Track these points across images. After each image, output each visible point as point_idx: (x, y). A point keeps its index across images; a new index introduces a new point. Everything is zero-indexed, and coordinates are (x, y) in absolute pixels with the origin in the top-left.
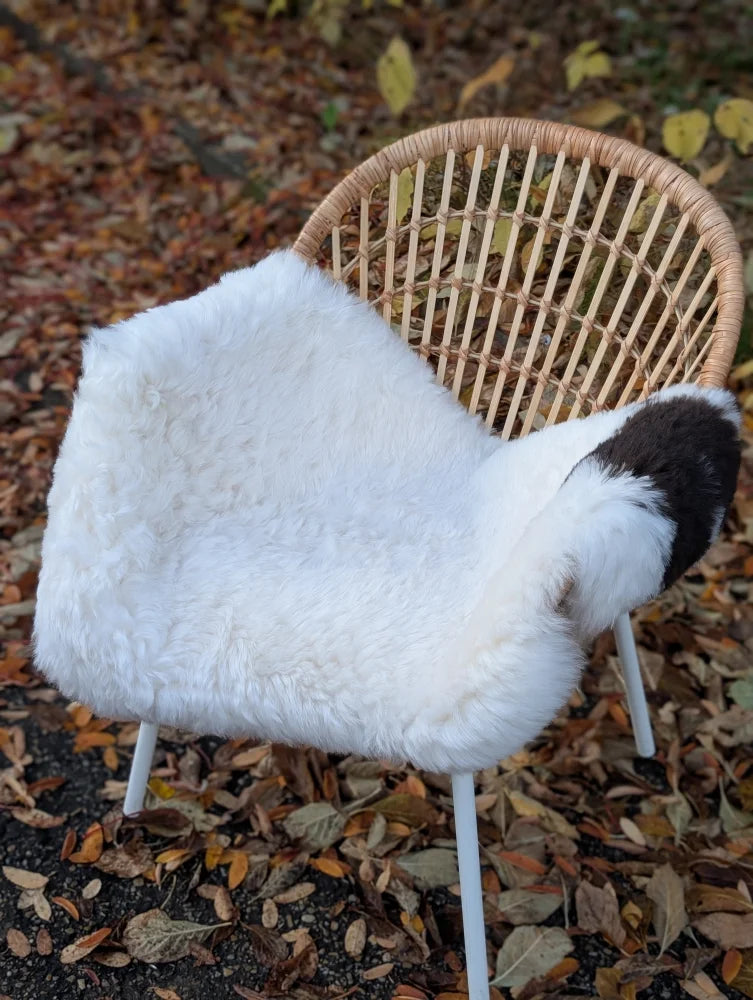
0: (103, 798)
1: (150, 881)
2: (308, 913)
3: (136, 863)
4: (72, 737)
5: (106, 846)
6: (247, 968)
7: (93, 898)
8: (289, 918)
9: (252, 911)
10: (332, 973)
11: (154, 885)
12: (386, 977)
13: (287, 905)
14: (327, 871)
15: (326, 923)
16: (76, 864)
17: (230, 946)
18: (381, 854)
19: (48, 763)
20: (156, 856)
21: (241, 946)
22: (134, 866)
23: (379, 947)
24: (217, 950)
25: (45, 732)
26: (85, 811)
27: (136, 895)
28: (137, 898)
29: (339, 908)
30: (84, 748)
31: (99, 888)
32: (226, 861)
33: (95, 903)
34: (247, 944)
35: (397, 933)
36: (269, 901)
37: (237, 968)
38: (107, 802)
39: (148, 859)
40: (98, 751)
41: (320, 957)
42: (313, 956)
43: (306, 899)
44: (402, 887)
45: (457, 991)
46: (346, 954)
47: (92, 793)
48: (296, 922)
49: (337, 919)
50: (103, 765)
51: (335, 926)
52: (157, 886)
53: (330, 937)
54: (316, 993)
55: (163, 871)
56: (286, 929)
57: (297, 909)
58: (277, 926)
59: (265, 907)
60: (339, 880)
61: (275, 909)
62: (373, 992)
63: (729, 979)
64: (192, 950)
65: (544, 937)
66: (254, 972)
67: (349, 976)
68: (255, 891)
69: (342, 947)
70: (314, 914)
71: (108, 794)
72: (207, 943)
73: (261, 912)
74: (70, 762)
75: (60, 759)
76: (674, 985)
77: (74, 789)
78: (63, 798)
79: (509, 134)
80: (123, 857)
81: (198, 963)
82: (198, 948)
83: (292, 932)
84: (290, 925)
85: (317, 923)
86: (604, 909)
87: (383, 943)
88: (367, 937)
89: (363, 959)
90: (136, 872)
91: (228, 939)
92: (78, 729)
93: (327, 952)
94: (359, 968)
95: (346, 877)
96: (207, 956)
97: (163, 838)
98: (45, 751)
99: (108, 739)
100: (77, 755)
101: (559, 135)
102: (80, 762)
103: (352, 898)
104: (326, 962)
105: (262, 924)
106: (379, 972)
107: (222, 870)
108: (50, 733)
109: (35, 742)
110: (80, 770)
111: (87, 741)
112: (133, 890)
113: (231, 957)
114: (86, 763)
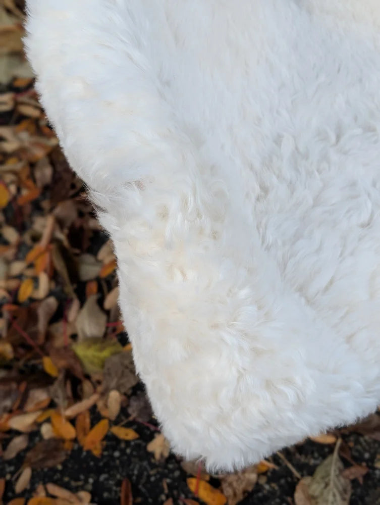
0: (163, 461)
1: (266, 472)
4: (81, 449)
11: (271, 470)
17: (357, 451)
19: (96, 482)
21: (361, 444)
24: (358, 460)
25: (60, 467)
26: (168, 480)
27: (273, 488)
28: (277, 488)
30: (99, 447)
38: (168, 461)
40: (111, 441)
47: (153, 466)
50: (128, 443)
52: (274, 470)
64: (347, 477)
71: (162, 455)
72: (346, 464)
74: (107, 465)
75: (99, 471)
77: (140, 476)
78: (144, 490)
81: (361, 480)
82: (347, 472)
90: (253, 477)
91: (350, 449)
92: (75, 440)
96: (358, 471)
98: (82, 477)
99: (101, 428)
100: (102, 455)
102: (112, 458)
108: (64, 464)
109: (66, 479)
110: (121, 462)
111: (93, 441)
112: (267, 487)
113: (367, 455)
114: (117, 454)
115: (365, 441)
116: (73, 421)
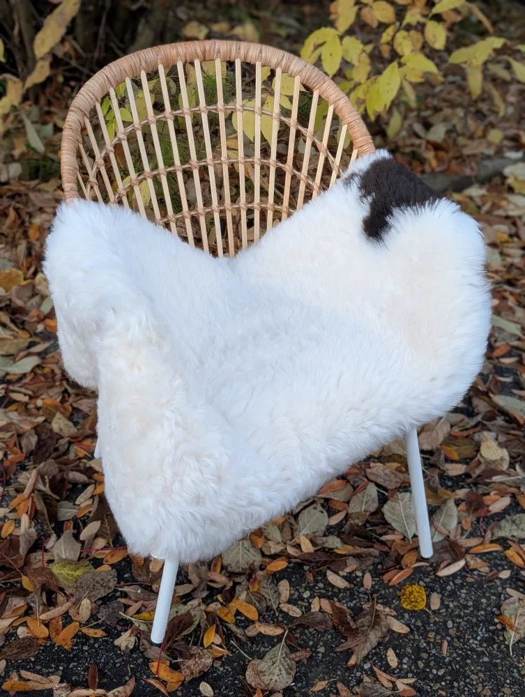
0: (128, 651)
1: (221, 657)
2: (303, 593)
3: (200, 658)
4: (53, 645)
5: (175, 667)
6: (325, 638)
7: (214, 693)
8: (300, 602)
9: (283, 617)
10: (354, 602)
11: (225, 656)
12: (373, 580)
13: (289, 599)
14: (279, 569)
15: (317, 588)
16: (177, 690)
17: (303, 640)
18: (290, 537)
19: (66, 669)
20: (202, 645)
21: (306, 635)
22: (203, 660)
23: (351, 573)
24: (304, 646)
25: (33, 659)
26: (131, 666)
27: (227, 669)
28: (230, 670)
29: (310, 577)
30: (70, 643)
31: (208, 686)
32: (234, 612)
33: (219, 694)
34: (306, 631)
35: (347, 560)
36: (281, 606)
37: (321, 643)
38: (132, 651)
39: (201, 650)
40: (81, 638)
41: (339, 601)
42: (338, 604)
43: (292, 588)
44: (324, 539)
45: (403, 556)
46: (346, 589)
47: (118, 656)
48: (306, 600)
49: (317, 582)
50: (96, 640)
51: (321, 585)
52: (228, 655)
53: (328, 591)
54: (365, 615)
55: (220, 646)
56: (308, 608)
57: (296, 596)
58: (303, 612)
59: (285, 609)
60: (287, 567)
61: (290, 606)
62: (379, 590)
63: (456, 457)
64: (293, 659)
65: (402, 500)
66: (329, 637)
67: (361, 595)
68: (268, 609)
69: (340, 589)
70: (306, 590)
71: (127, 647)
72: (292, 649)
73: (287, 614)
74: (76, 656)
75: (70, 660)
76: (446, 478)
77: (106, 664)
78: (109, 673)
79: (143, 63)
80: (190, 662)
81: (305, 661)
82: (293, 656)
83: (312, 606)
84: (307, 604)
85: (314, 592)
86: (385, 474)
87: (348, 570)
88: (338, 575)
89: (354, 584)
90: (209, 661)
91: (297, 638)
92: (49, 638)
93: (337, 597)
94: (359, 588)
95: (289, 563)
96: (302, 655)
97: (190, 635)
98: (53, 666)
99: (72, 629)
100: (72, 649)
101: (174, 52)
102: (81, 651)
103: (306, 568)
104: (344, 601)
105: (297, 618)
106: (368, 581)
107: (239, 618)
108: (36, 657)
109: (39, 667)
110: (89, 654)
111: (65, 638)
112: (222, 669)
113: (311, 643)
114: (86, 648)
115: (310, 633)
116: (47, 625)
